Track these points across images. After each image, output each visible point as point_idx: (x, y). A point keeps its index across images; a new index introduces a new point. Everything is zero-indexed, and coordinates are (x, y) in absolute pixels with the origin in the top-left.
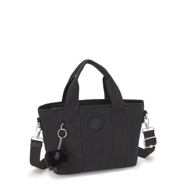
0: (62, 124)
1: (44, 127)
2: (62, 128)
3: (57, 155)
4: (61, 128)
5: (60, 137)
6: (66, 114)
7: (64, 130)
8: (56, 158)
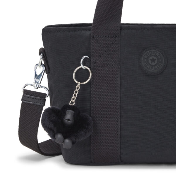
0: (84, 57)
1: (50, 66)
2: (84, 65)
3: (69, 116)
4: (82, 65)
5: (77, 82)
6: (93, 37)
7: (87, 69)
8: (66, 121)
